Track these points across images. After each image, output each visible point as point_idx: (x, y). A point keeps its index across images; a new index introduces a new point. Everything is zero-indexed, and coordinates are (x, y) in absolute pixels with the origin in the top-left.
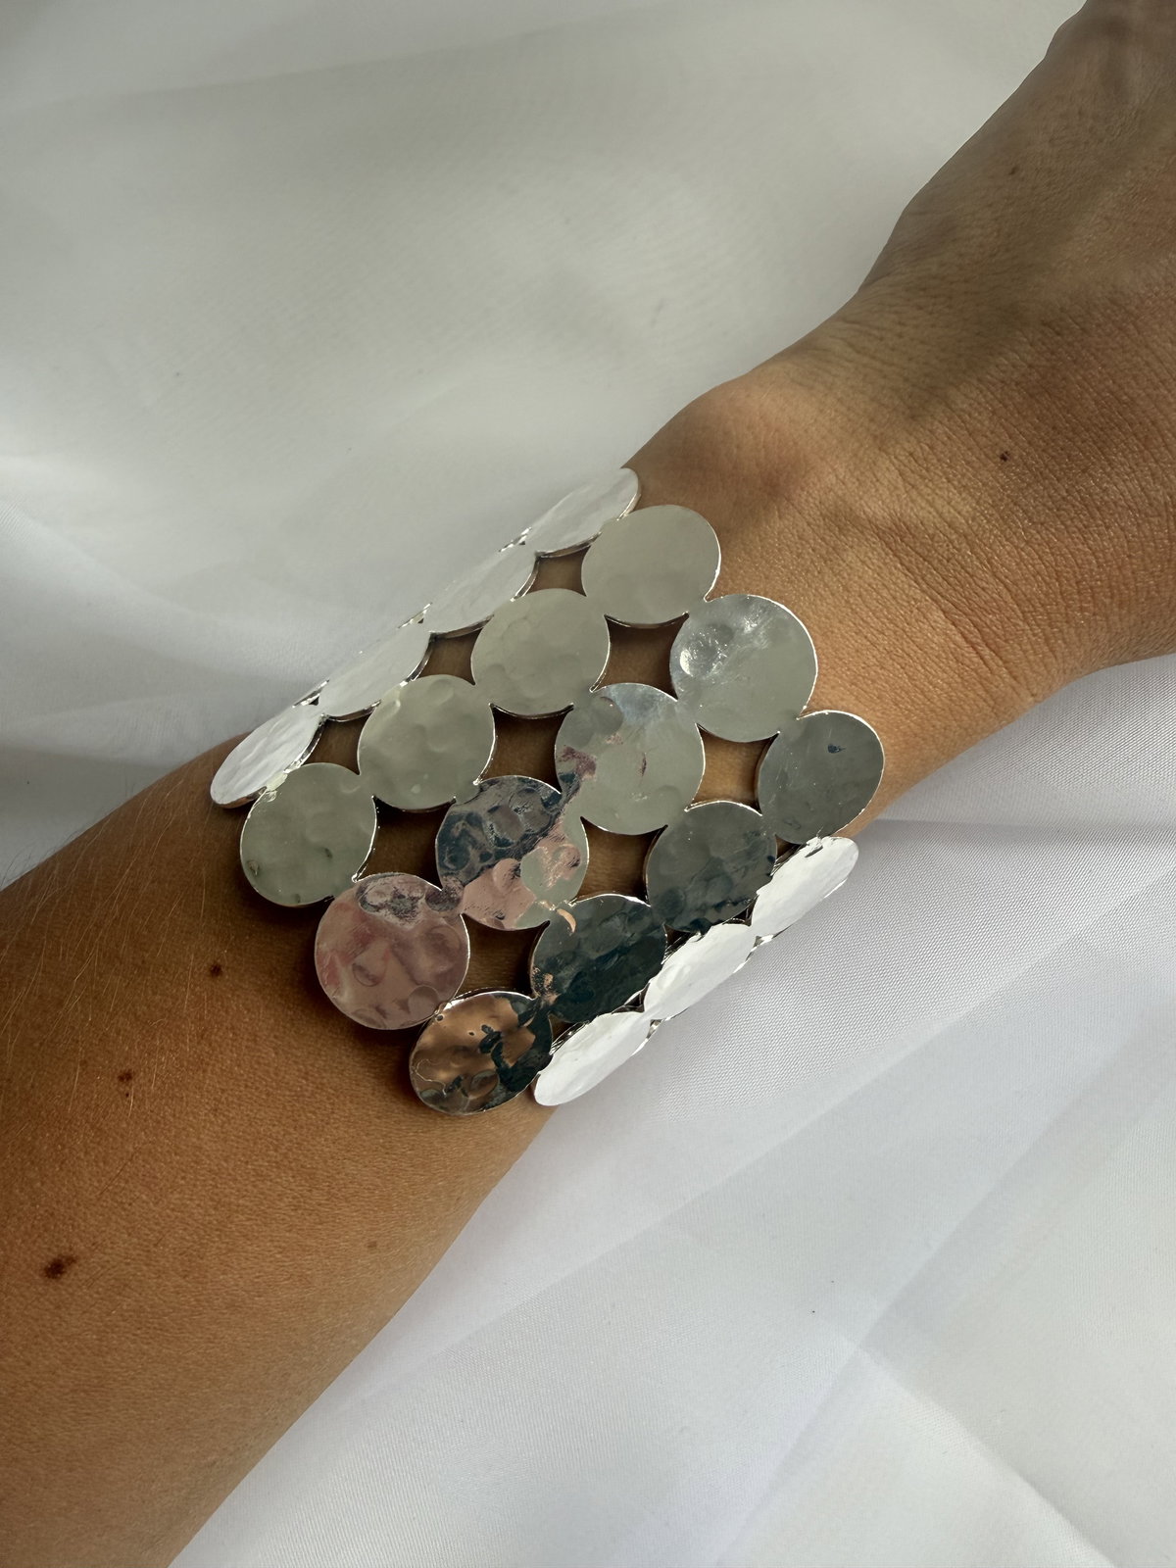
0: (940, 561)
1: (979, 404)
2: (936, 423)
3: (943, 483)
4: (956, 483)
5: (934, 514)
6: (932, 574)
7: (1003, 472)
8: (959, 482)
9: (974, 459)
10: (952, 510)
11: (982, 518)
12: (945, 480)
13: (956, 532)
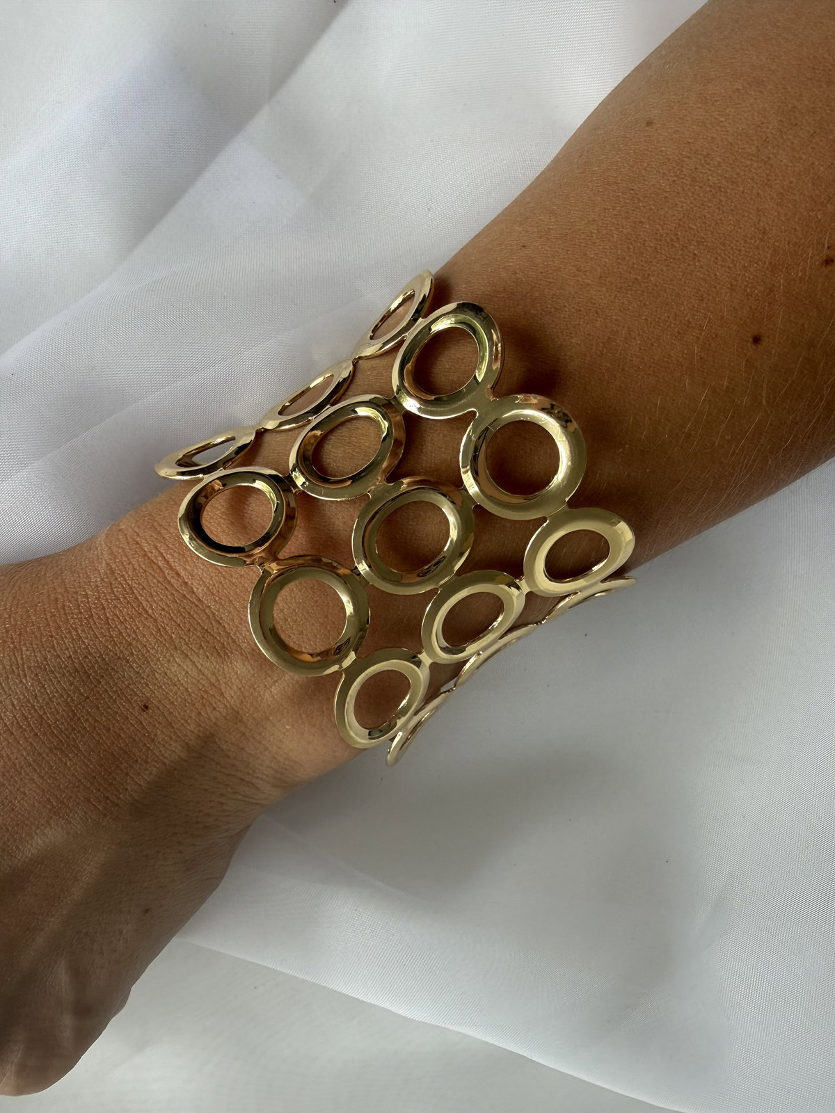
0: (196, 630)
1: (164, 746)
2: (196, 732)
3: (191, 688)
4: (181, 688)
5: (198, 665)
6: (202, 620)
7: (146, 697)
8: (179, 688)
9: (168, 707)
10: (185, 668)
11: (163, 662)
12: (189, 690)
13: (183, 651)
